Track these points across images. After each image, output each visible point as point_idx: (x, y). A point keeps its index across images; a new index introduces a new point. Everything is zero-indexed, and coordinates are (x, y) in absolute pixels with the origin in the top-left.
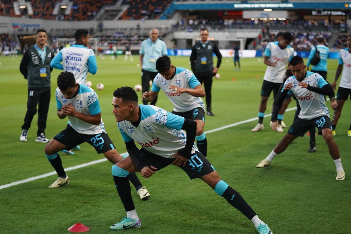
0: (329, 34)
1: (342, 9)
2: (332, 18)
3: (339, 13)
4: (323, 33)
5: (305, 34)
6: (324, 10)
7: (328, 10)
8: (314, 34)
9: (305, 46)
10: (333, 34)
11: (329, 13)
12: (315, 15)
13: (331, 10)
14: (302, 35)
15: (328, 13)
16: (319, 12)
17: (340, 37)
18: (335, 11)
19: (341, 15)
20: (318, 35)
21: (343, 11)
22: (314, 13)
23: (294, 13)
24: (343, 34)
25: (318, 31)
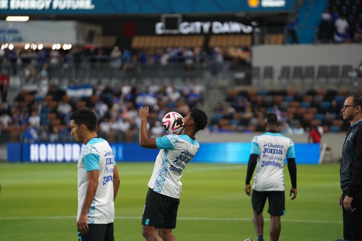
0: (198, 89)
1: (241, 14)
2: (213, 42)
3: (236, 27)
4: (179, 85)
5: (126, 90)
6: (190, 19)
7: (203, 19)
8: (154, 89)
9: (124, 127)
10: (209, 88)
11: (206, 26)
12: (163, 35)
13: (211, 19)
14: (119, 94)
15: (202, 28)
16: (172, 24)
17: (230, 99)
18: (223, 19)
19: (242, 33)
20: (165, 94)
21: (245, 22)
22: (159, 28)
23: (98, 29)
24: (239, 89)
25: (167, 82)
